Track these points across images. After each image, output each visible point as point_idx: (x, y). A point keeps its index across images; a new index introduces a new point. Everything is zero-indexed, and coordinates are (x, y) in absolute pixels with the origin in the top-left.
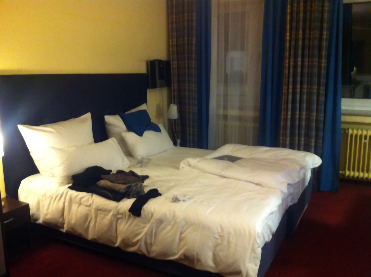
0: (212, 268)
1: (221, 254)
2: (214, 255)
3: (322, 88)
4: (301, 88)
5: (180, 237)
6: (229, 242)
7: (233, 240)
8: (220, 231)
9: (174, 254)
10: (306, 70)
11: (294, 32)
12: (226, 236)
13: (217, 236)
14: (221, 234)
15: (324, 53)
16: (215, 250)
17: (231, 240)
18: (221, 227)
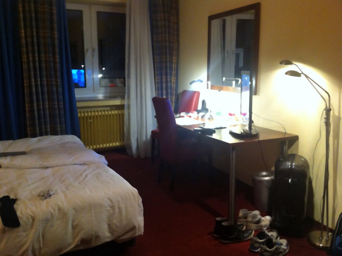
0: (108, 237)
1: (115, 221)
2: (109, 225)
3: (59, 80)
4: (41, 81)
5: (72, 226)
6: (119, 208)
7: (123, 206)
8: (110, 203)
9: (70, 245)
10: (43, 65)
11: (28, 30)
12: (116, 204)
13: (109, 208)
14: (111, 205)
15: (57, 50)
16: (109, 220)
17: (121, 206)
18: (109, 199)
